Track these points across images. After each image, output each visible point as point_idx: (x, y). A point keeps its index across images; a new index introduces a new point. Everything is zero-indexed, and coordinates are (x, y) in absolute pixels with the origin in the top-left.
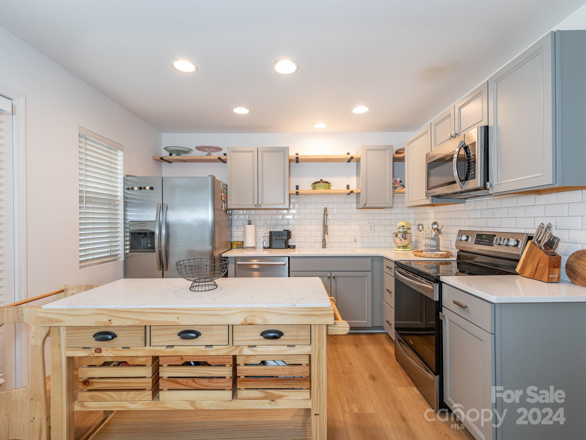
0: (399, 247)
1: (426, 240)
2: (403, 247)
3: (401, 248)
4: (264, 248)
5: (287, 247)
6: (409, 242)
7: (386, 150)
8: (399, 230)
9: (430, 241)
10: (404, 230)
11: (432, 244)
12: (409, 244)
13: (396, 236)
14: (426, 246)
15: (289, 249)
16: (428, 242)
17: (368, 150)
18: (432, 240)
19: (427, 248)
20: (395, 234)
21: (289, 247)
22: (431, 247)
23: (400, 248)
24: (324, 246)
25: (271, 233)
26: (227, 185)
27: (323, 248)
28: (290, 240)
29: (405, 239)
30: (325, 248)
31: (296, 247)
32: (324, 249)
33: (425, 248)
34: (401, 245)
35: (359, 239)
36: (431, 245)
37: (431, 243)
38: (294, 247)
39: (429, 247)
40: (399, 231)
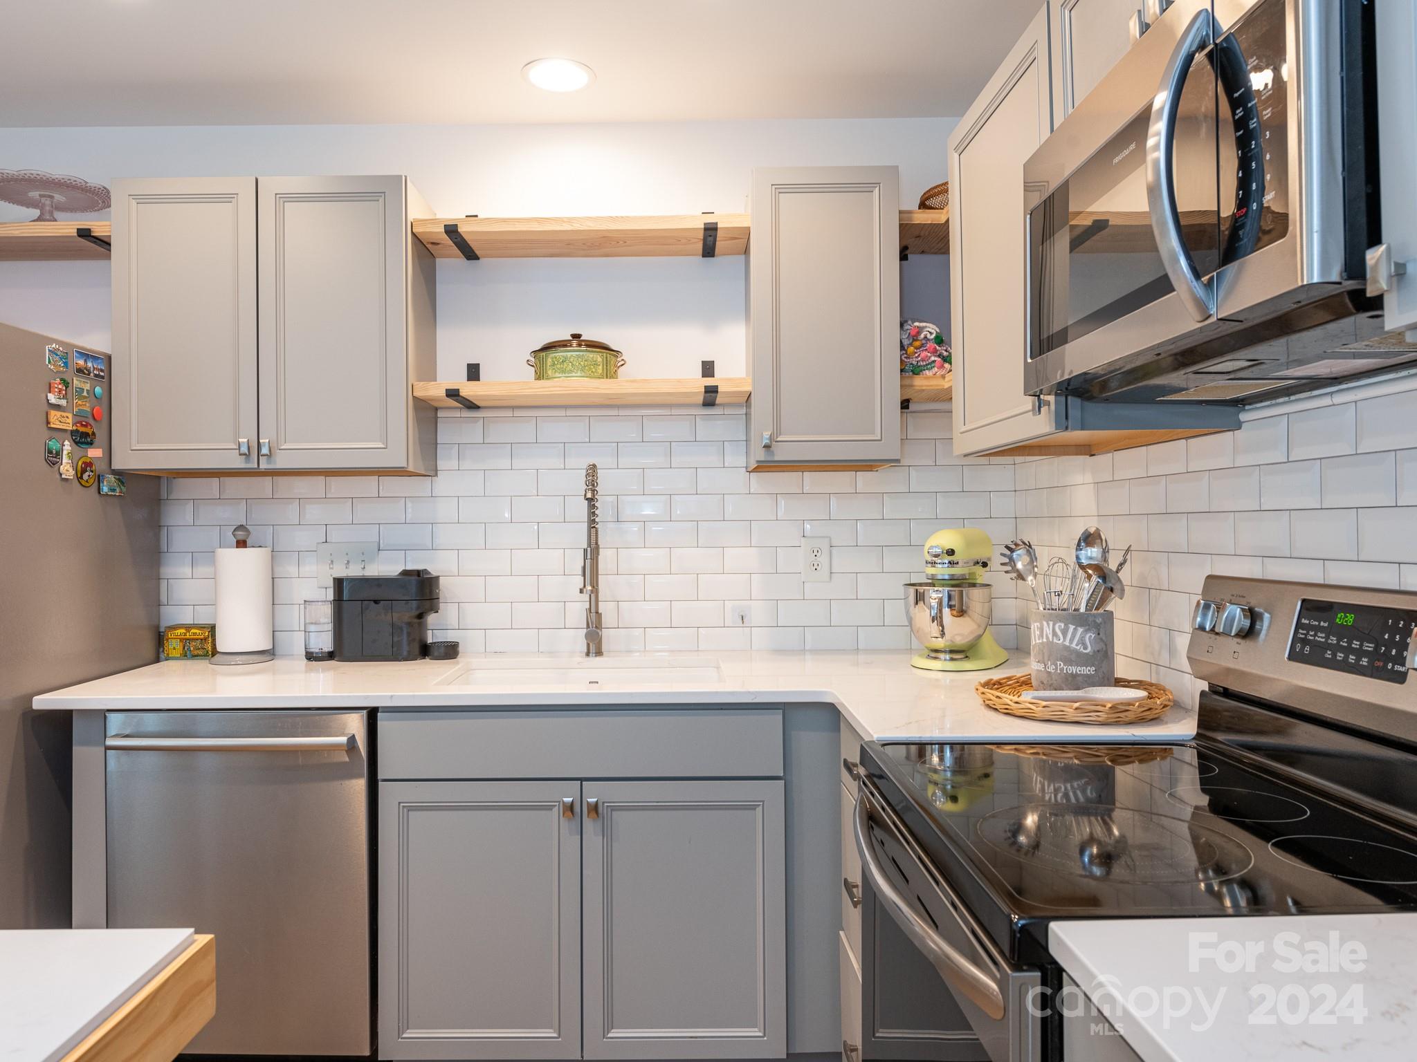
0: (933, 655)
1: (1045, 623)
2: (951, 652)
3: (942, 656)
4: (310, 657)
5: (417, 650)
6: (979, 626)
7: (866, 188)
8: (931, 571)
9: (1065, 632)
10: (956, 571)
11: (1074, 645)
12: (980, 636)
13: (920, 598)
14: (1046, 658)
15: (427, 660)
16: (1054, 634)
17: (781, 189)
18: (1072, 627)
19: (1051, 669)
20: (912, 590)
21: (426, 651)
22: (1068, 662)
23: (936, 658)
24: (595, 646)
25: (339, 583)
26: (109, 358)
27: (588, 654)
28: (431, 619)
29: (962, 613)
30: (599, 653)
31: (461, 649)
32: (595, 661)
33: (1041, 667)
34: (940, 643)
35: (758, 612)
36: (1066, 654)
37: (1067, 643)
38: (450, 651)
39: (1060, 664)
40: (933, 577)
